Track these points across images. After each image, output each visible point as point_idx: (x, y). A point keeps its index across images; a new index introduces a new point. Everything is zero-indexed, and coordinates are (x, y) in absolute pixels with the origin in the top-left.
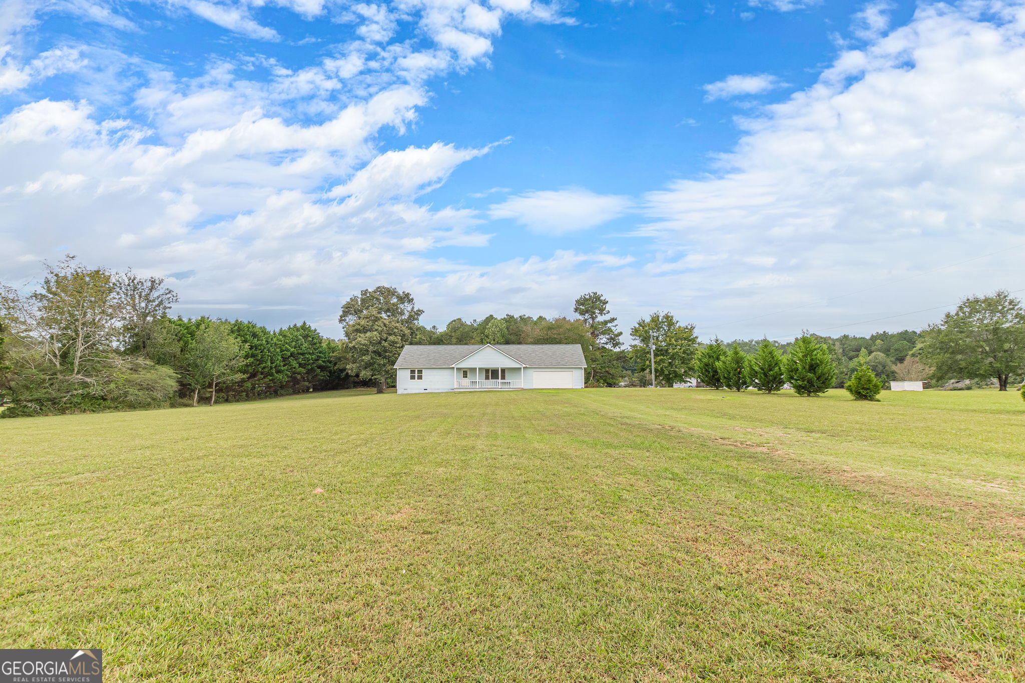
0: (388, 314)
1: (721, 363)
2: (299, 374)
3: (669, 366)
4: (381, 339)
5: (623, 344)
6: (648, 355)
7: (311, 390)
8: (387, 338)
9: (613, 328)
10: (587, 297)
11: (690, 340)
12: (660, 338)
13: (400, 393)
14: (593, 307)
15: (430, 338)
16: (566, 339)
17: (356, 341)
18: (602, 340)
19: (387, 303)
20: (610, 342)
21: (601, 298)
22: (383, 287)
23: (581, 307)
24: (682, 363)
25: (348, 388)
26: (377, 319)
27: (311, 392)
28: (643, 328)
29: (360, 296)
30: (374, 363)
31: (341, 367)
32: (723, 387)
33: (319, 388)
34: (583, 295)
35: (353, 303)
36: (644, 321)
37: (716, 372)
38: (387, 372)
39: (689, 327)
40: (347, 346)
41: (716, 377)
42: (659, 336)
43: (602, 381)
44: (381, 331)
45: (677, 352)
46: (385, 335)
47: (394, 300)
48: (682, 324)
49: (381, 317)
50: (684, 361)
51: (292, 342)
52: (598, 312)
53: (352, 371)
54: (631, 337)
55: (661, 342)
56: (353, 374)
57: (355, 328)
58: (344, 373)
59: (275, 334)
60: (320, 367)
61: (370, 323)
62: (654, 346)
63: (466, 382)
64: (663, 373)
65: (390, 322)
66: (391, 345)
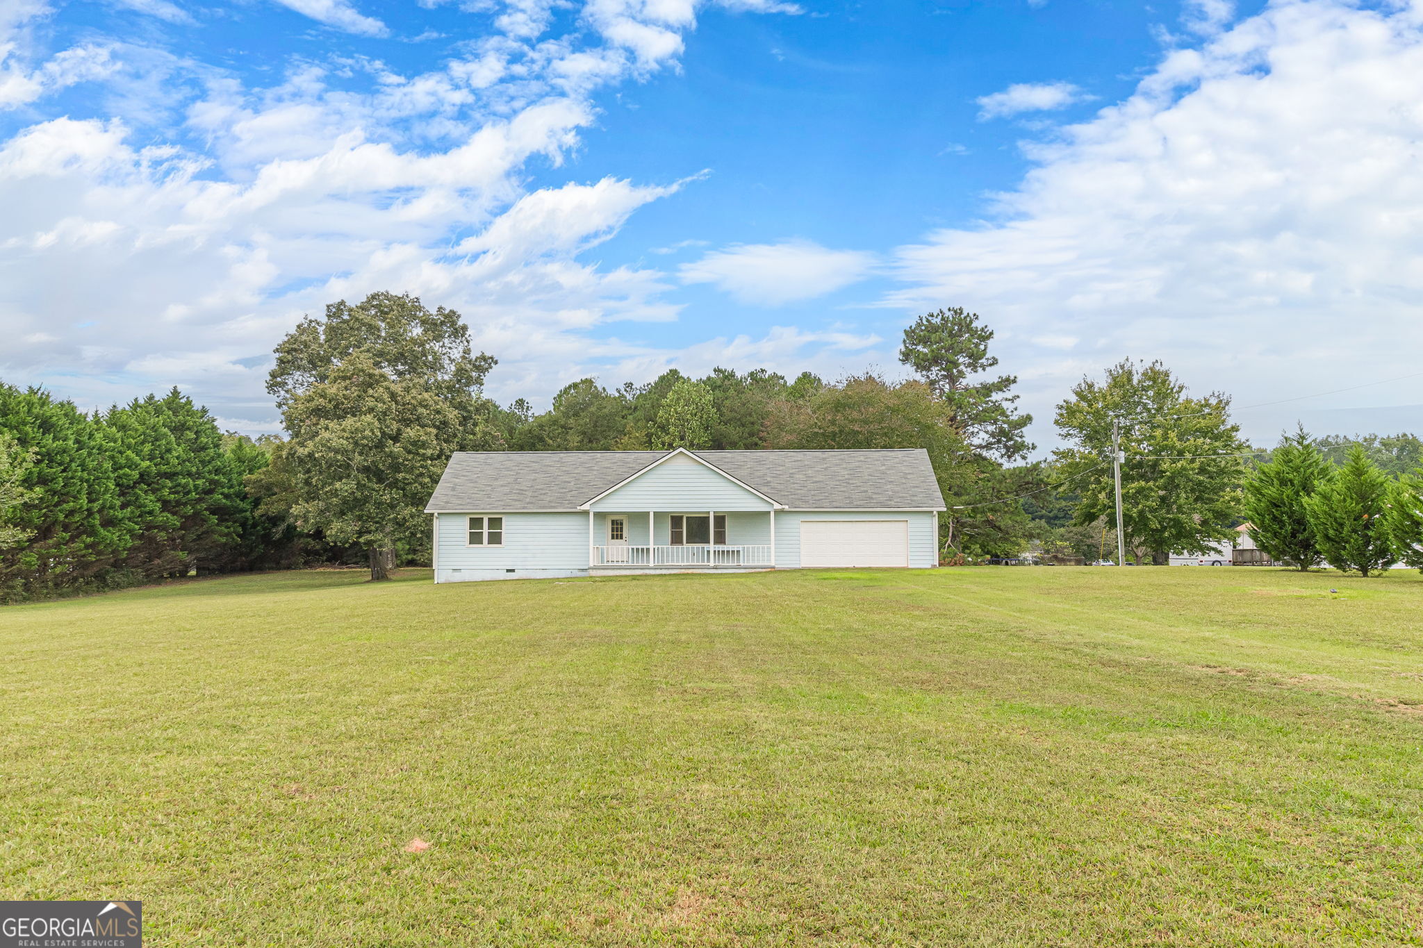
0: (400, 367)
1: (1316, 499)
2: (162, 528)
3: (1160, 507)
4: (383, 433)
5: (1034, 447)
6: (1104, 479)
7: (193, 572)
8: (399, 432)
9: (1005, 405)
10: (937, 321)
11: (1216, 438)
12: (1136, 433)
13: (442, 580)
14: (951, 347)
15: (511, 431)
16: (886, 434)
17: (317, 439)
18: (979, 436)
19: (395, 338)
20: (999, 442)
21: (974, 325)
22: (387, 296)
23: (920, 348)
24: (1196, 500)
25: (288, 568)
26: (371, 382)
27: (192, 577)
28: (1090, 406)
29: (324, 320)
30: (366, 500)
31: (274, 510)
32: (1318, 563)
33: (213, 565)
34: (924, 315)
35: (304, 338)
36: (1091, 386)
37: (1300, 523)
38: (400, 524)
39: (1213, 401)
40: (292, 454)
41: (1300, 537)
42: (1132, 426)
43: (977, 548)
44: (385, 414)
45: (1183, 468)
46: (395, 426)
47: (417, 331)
48: (1195, 392)
49: (382, 376)
50: (1201, 494)
51: (143, 443)
52: (967, 360)
53: (306, 520)
54: (1057, 429)
55: (1140, 442)
56: (309, 528)
57: (312, 405)
58: (283, 527)
59: (97, 422)
60: (216, 510)
61: (354, 391)
62: (1122, 454)
63: (619, 551)
64: (1146, 525)
65: (407, 389)
66: (409, 452)
